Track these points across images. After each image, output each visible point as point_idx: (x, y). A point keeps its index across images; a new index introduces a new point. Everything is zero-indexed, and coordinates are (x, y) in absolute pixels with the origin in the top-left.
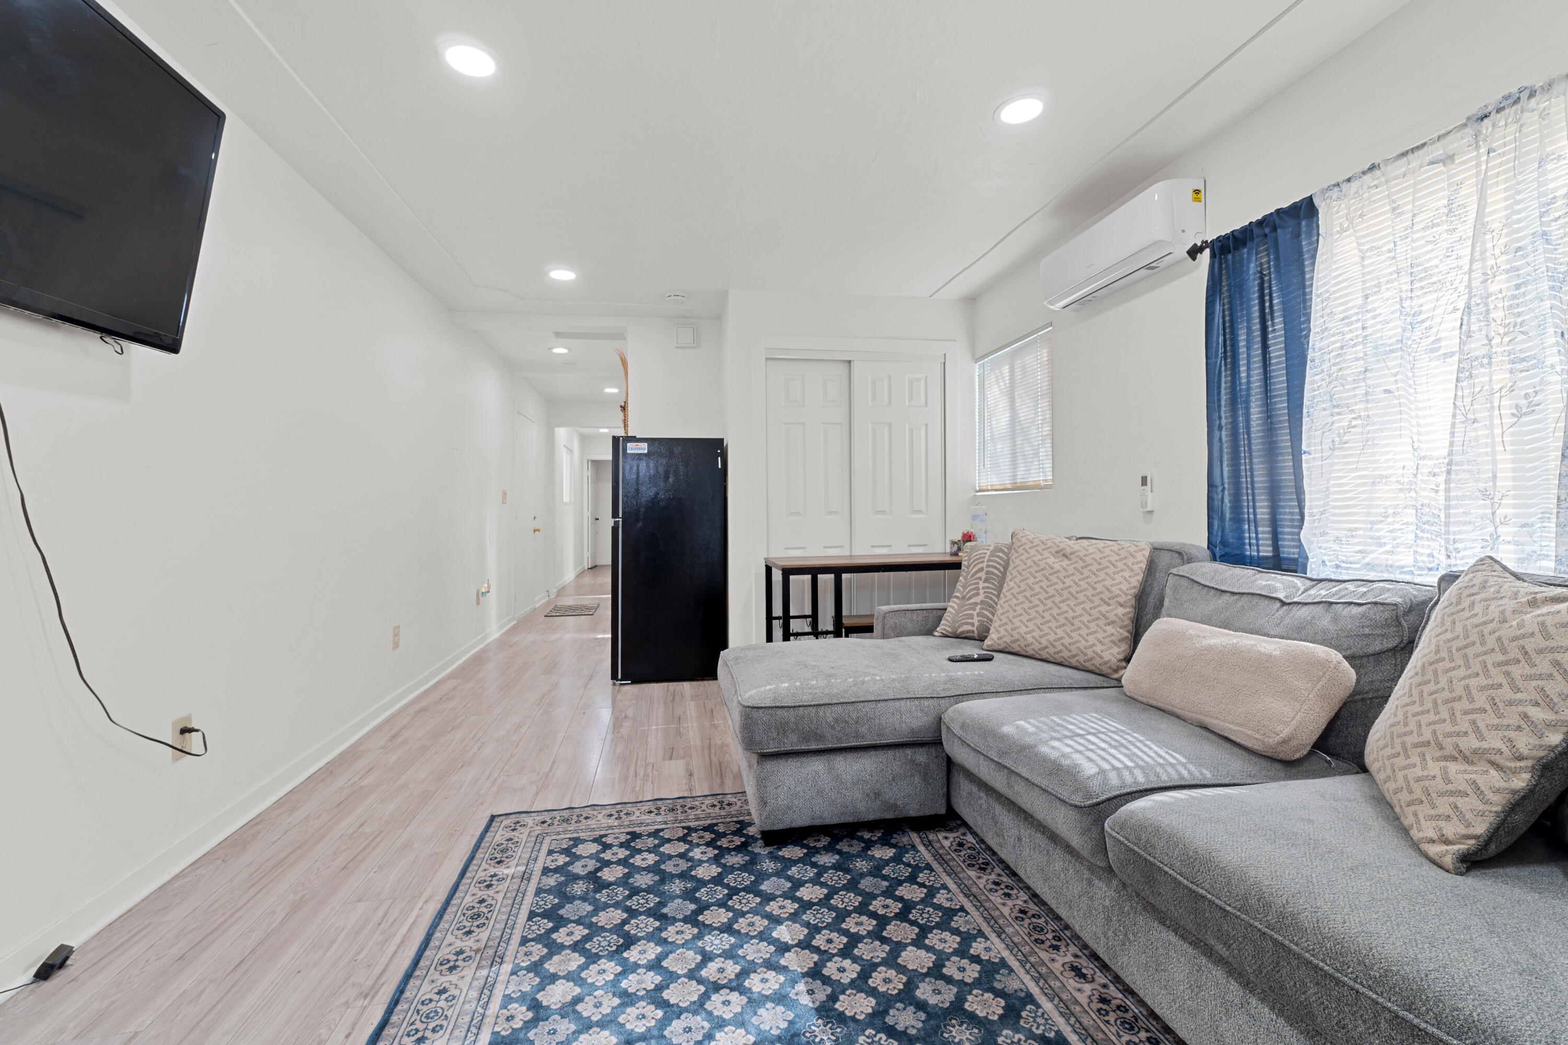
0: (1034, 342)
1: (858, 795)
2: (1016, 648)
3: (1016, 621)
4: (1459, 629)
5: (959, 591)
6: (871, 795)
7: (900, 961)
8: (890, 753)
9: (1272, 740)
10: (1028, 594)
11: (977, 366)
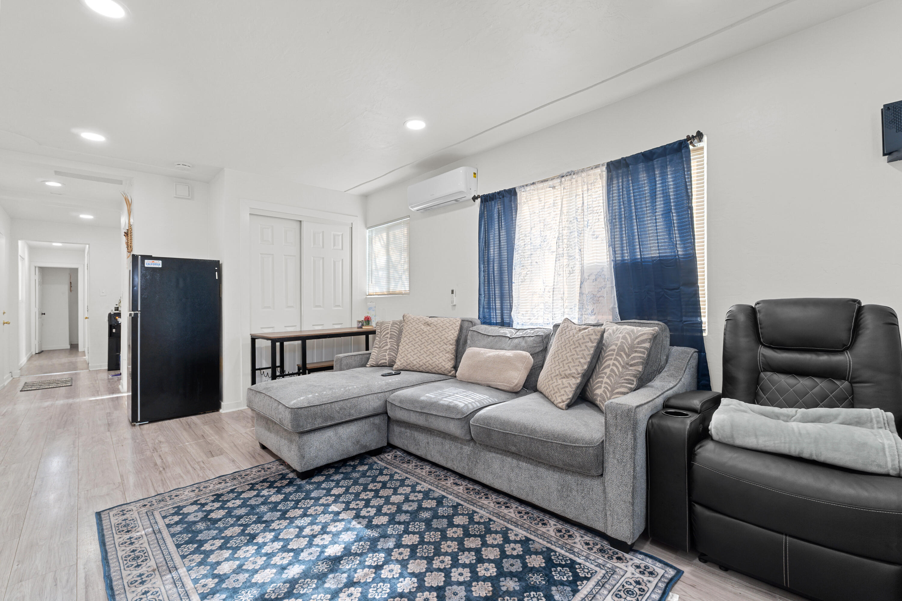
0: (400, 223)
1: (349, 444)
2: (409, 368)
3: (409, 356)
4: (563, 340)
5: (377, 344)
6: (356, 443)
7: (391, 501)
8: (364, 421)
9: (512, 385)
10: (413, 343)
11: (368, 231)
